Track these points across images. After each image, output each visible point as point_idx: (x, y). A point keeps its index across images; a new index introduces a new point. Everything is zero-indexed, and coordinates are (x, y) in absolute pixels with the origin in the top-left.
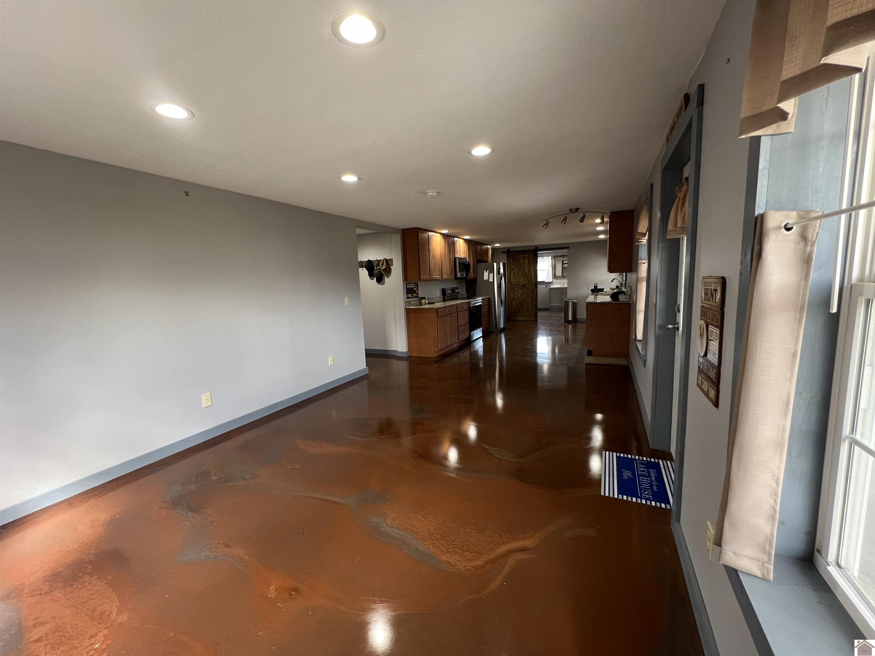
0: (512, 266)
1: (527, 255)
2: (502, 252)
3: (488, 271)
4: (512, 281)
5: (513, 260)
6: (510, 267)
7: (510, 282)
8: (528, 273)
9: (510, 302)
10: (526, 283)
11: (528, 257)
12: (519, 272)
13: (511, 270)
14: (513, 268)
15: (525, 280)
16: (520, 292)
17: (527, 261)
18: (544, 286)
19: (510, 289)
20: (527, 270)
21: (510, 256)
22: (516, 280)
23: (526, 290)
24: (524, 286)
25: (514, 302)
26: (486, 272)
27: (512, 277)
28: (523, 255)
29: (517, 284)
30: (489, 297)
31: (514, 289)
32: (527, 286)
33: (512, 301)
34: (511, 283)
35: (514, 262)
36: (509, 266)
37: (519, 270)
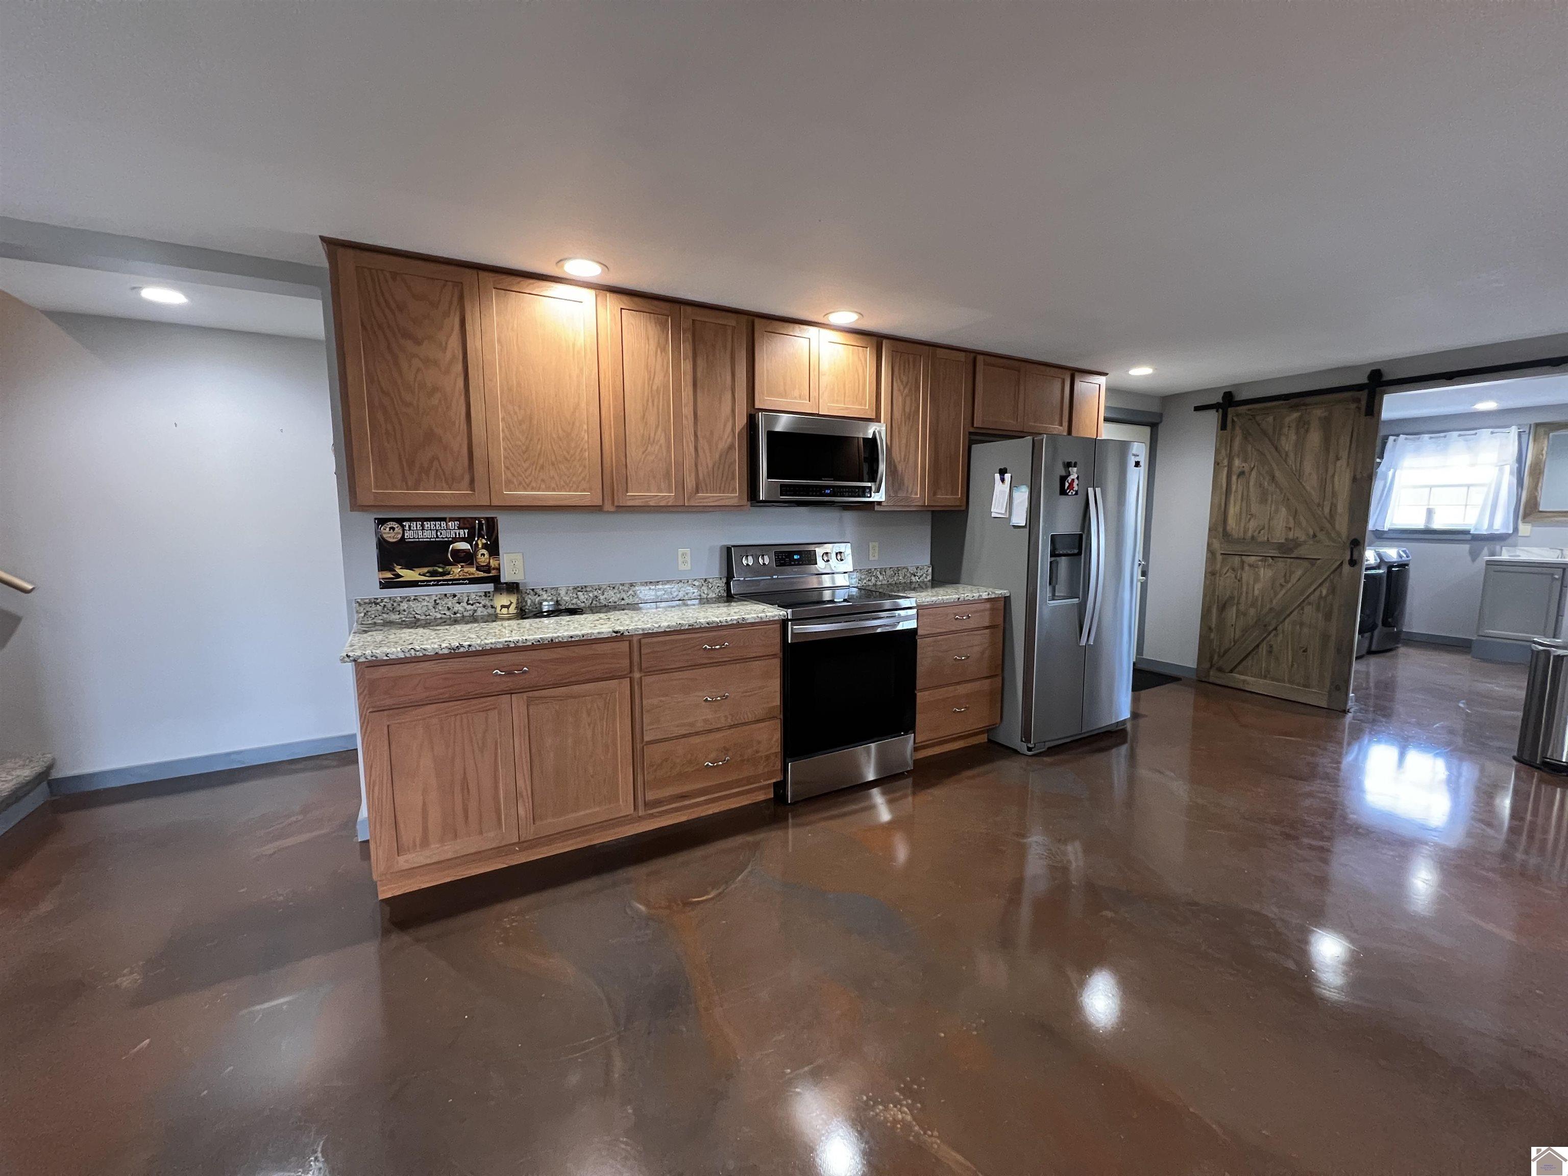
0: (1237, 462)
1: (1318, 413)
2: (1197, 409)
3: (1007, 476)
4: (1231, 522)
5: (1246, 437)
6: (1230, 467)
7: (1225, 529)
8: (1315, 495)
9: (1214, 611)
10: (1303, 538)
11: (1326, 424)
12: (1272, 488)
13: (1234, 478)
14: (1241, 474)
15: (1298, 523)
16: (1265, 574)
17: (1315, 438)
18: (1466, 547)
19: (1219, 558)
20: (1311, 482)
21: (1233, 421)
22: (1252, 524)
23: (1299, 573)
24: (1287, 549)
25: (1232, 612)
26: (1003, 480)
27: (1233, 510)
28: (1296, 415)
29: (1253, 537)
30: (1005, 592)
31: (1237, 559)
32: (1302, 551)
33: (1223, 608)
34: (1226, 535)
35: (1249, 448)
36: (1226, 462)
37: (1273, 478)
